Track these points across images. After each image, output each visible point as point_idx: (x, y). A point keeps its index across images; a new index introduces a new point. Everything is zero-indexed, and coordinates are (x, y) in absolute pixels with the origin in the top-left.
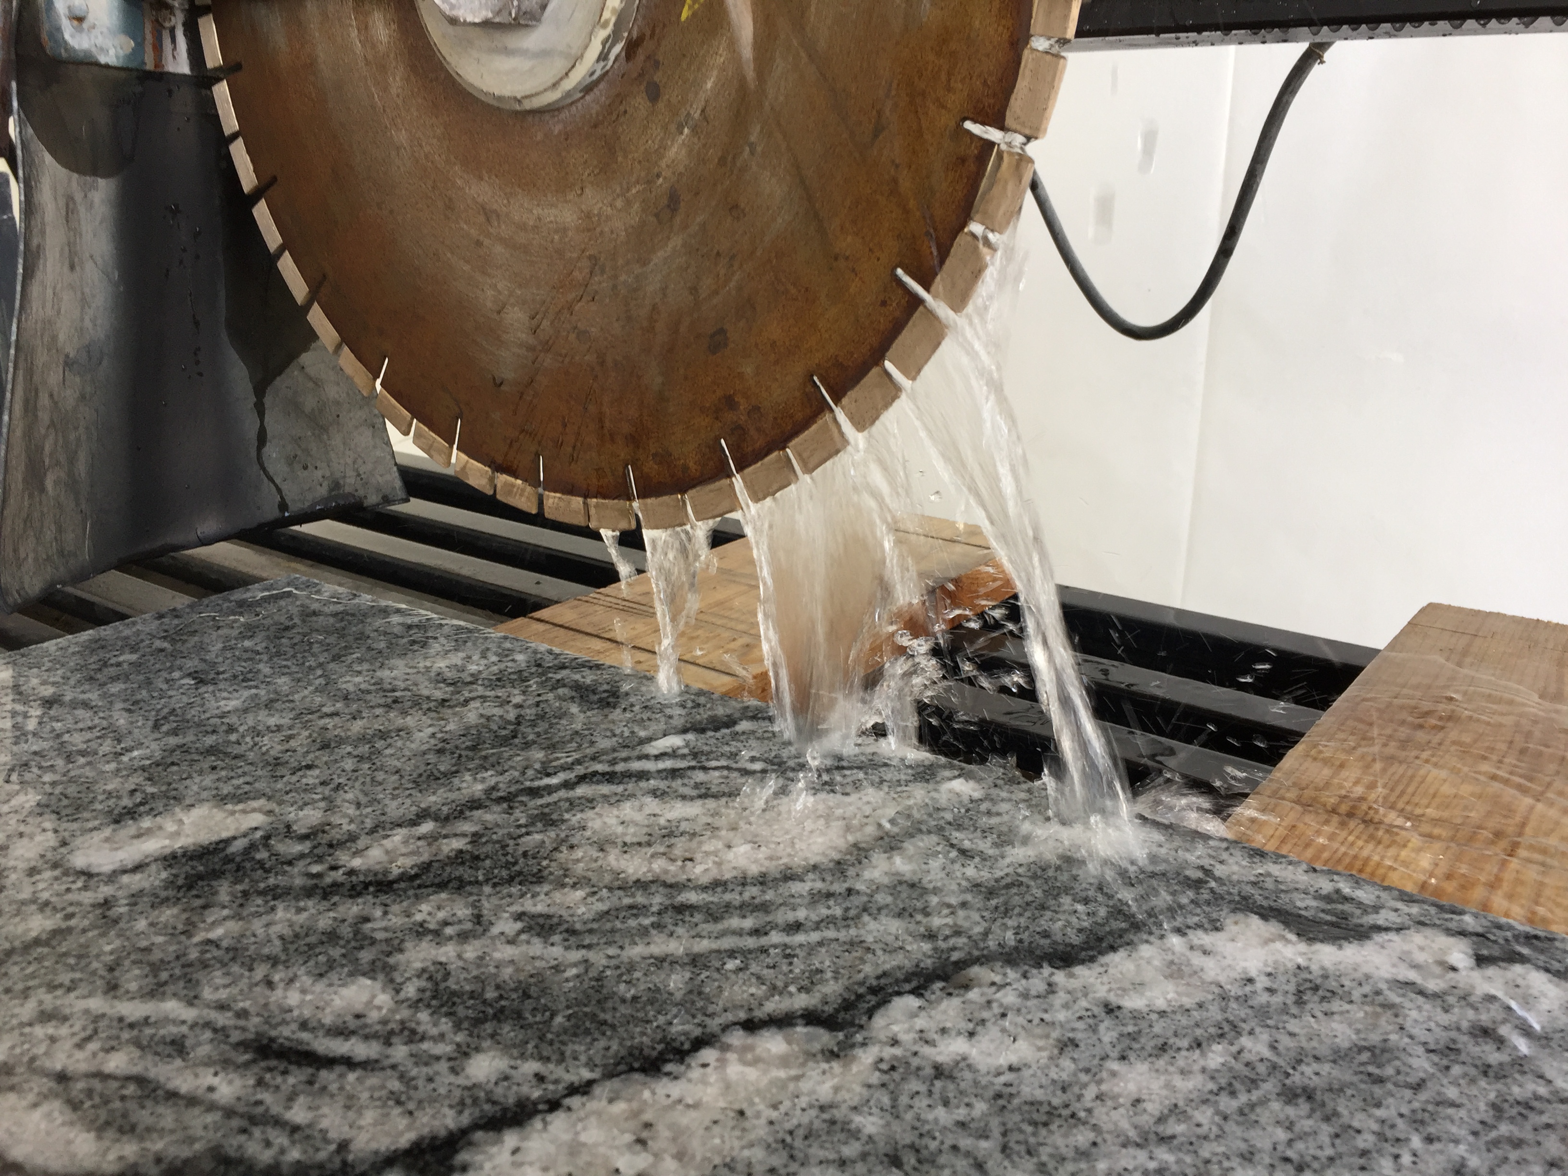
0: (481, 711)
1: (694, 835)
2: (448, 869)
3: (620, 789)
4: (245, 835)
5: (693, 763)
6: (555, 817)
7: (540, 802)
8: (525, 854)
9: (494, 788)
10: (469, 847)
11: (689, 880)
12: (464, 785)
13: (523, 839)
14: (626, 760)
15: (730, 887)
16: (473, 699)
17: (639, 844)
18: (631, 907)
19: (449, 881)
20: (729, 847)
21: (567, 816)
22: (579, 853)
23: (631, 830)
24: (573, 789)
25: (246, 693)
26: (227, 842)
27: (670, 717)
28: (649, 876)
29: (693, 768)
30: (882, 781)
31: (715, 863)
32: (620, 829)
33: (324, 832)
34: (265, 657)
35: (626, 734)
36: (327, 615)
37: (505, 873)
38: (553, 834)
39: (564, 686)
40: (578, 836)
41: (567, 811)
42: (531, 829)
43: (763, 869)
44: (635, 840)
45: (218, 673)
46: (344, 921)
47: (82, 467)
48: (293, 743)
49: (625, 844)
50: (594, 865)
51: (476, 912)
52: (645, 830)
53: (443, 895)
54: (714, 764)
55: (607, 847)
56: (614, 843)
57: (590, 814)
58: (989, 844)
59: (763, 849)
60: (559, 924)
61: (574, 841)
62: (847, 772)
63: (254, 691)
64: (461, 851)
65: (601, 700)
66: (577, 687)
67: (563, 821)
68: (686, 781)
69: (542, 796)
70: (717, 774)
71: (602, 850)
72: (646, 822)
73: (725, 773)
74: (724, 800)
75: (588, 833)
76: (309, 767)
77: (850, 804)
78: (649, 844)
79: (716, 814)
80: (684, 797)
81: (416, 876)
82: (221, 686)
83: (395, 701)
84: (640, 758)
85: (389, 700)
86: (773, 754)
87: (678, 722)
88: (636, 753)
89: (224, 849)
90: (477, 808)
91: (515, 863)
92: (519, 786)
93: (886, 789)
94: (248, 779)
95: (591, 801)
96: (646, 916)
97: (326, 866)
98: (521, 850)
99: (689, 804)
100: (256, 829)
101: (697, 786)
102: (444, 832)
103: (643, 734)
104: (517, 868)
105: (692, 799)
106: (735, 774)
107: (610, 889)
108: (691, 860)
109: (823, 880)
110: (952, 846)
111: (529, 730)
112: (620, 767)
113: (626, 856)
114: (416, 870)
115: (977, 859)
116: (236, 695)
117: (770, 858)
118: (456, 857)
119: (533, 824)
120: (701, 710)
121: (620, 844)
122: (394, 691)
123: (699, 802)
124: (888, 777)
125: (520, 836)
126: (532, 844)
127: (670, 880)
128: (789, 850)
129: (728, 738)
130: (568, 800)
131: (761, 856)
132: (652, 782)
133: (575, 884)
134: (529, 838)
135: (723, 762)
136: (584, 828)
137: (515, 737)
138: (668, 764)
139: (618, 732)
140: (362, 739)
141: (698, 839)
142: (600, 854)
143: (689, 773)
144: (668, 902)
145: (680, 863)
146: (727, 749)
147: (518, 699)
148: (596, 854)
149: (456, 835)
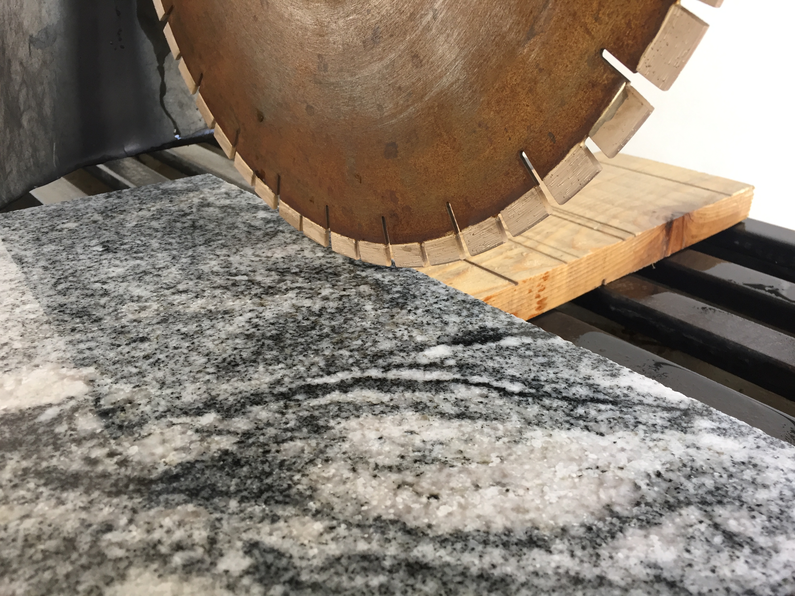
0: (294, 301)
1: (445, 463)
2: (207, 472)
3: (386, 398)
4: (59, 405)
5: (458, 376)
6: (321, 423)
7: (314, 402)
8: (282, 464)
9: (279, 382)
10: (234, 448)
11: (430, 526)
12: (256, 376)
13: (286, 445)
14: (399, 366)
15: (472, 543)
16: (292, 289)
17: (390, 468)
18: (364, 557)
19: (203, 488)
20: (477, 487)
21: (332, 423)
22: (331, 470)
23: (387, 448)
24: (346, 392)
25: (133, 263)
26: (42, 408)
27: (446, 323)
28: (390, 515)
29: (456, 381)
30: (637, 423)
31: (460, 505)
32: (375, 446)
33: (123, 410)
34: (159, 235)
35: (406, 338)
36: (216, 207)
37: (255, 486)
38: (313, 443)
39: (366, 283)
40: (336, 449)
41: (333, 417)
42: (297, 434)
43: (509, 525)
44: (387, 462)
45: (121, 245)
46: (90, 525)
47: (47, 110)
48: (143, 315)
49: (377, 466)
50: (341, 489)
51: (212, 534)
52: (399, 451)
53: (190, 507)
54: (476, 379)
55: (360, 467)
56: (367, 463)
57: (353, 423)
58: (759, 529)
59: (511, 495)
60: (286, 569)
61: (330, 453)
62: (602, 407)
63: (138, 262)
64: (226, 452)
65: (393, 299)
66: (377, 285)
67: (328, 428)
68: (448, 395)
69: (317, 396)
70: (477, 391)
71: (354, 470)
72: (402, 440)
73: (485, 391)
74: (480, 422)
75: (346, 446)
76: (143, 340)
77: (604, 449)
78: (399, 469)
79: (469, 440)
80: (442, 415)
81: (176, 477)
82: (118, 255)
83: (234, 285)
84: (411, 366)
85: (230, 283)
86: (532, 375)
87: (452, 330)
88: (409, 360)
89: (36, 417)
90: (257, 404)
91: (269, 474)
92: (300, 383)
93: (641, 434)
94: (92, 344)
95: (358, 408)
96: (376, 572)
97: (106, 450)
98: (280, 457)
99: (446, 423)
100: (72, 398)
101: (457, 403)
102: (221, 427)
103: (419, 338)
104: (269, 481)
105: (450, 417)
106: (494, 394)
107: (349, 525)
108: (436, 497)
109: (573, 555)
110: (716, 526)
111: (326, 323)
112: (392, 375)
113: (374, 482)
114: (178, 470)
115: (747, 550)
116: (125, 263)
117: (518, 509)
118: (220, 458)
119: (299, 429)
120: (474, 320)
121: (372, 465)
122: (236, 275)
123: (456, 423)
124: (643, 418)
125: (284, 441)
126: (291, 453)
127: (411, 524)
128: (538, 501)
129: (493, 352)
130: (338, 403)
131: (508, 505)
132: (417, 394)
133: (318, 512)
134: (291, 443)
135: (485, 379)
136: (343, 439)
137: (313, 328)
138: (434, 375)
139: (399, 334)
140: (196, 317)
141: (447, 470)
142: (351, 475)
143: (452, 386)
144: (403, 556)
145: (424, 499)
146: (490, 364)
147: (326, 292)
148: (347, 474)
149: (229, 432)
